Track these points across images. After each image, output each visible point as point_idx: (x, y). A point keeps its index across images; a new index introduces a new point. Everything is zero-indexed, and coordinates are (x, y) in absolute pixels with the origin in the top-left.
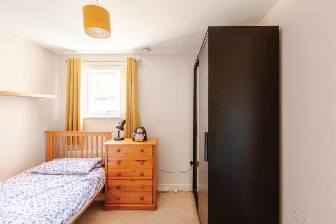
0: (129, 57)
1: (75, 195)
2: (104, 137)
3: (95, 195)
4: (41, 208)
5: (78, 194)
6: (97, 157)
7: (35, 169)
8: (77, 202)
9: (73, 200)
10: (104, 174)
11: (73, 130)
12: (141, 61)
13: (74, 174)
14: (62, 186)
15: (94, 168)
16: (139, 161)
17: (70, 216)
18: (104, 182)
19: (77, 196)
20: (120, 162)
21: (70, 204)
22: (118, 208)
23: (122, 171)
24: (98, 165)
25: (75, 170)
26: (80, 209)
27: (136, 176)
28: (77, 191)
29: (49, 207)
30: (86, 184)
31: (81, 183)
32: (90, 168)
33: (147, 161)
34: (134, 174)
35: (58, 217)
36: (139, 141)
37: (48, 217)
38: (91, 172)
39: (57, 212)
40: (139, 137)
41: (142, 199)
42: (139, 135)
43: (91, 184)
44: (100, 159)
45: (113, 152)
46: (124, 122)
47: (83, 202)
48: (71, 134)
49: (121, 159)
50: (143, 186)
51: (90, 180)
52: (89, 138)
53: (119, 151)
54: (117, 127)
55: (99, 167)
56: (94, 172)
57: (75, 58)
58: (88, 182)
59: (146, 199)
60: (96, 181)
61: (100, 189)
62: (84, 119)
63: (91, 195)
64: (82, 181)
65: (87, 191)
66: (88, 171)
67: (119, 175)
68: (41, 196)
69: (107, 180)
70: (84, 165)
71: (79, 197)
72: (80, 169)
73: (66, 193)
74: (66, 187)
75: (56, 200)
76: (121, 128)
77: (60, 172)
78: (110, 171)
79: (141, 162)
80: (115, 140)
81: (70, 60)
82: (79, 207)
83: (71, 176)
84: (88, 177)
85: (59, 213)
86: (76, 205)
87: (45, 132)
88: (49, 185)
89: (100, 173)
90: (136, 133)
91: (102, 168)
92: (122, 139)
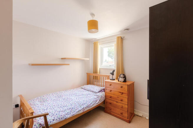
0: (118, 36)
1: (90, 100)
2: (106, 78)
3: (99, 103)
4: (78, 100)
5: (92, 100)
6: (104, 86)
7: (82, 87)
8: (91, 103)
9: (89, 101)
10: (104, 95)
11: (95, 73)
12: (124, 37)
13: (93, 92)
14: (87, 95)
15: (101, 91)
16: (120, 92)
17: (87, 107)
18: (104, 99)
19: (91, 100)
20: (111, 91)
21: (88, 103)
22: (110, 114)
23: (112, 95)
24: (103, 90)
25: (93, 90)
26: (92, 106)
27: (119, 100)
28: (91, 98)
29: (81, 101)
30: (95, 97)
31: (94, 96)
32: (98, 91)
33: (125, 93)
34: (118, 99)
35: (83, 106)
36: (121, 82)
37: (80, 104)
38: (99, 93)
39: (82, 103)
40: (122, 79)
41: (122, 114)
42: (121, 79)
43: (98, 98)
44: (104, 88)
45: (108, 85)
46: (114, 71)
47: (93, 104)
48: (95, 75)
49: (111, 89)
50: (122, 107)
51: (97, 96)
52: (101, 77)
53: (111, 85)
54: (111, 73)
55: (103, 91)
56: (100, 93)
57: (96, 42)
58: (96, 96)
59: (124, 114)
60: (100, 97)
61: (102, 101)
62: (100, 69)
63: (97, 102)
64: (94, 95)
65: (96, 100)
66: (97, 92)
67: (111, 97)
68: (80, 96)
69: (106, 98)
70: (97, 88)
71: (92, 101)
72: (95, 90)
73: (87, 98)
74: (88, 96)
75: (83, 99)
76: (113, 74)
77: (88, 90)
78: (107, 94)
79: (121, 93)
80: (111, 80)
81: (94, 43)
82: (91, 105)
83: (91, 92)
84: (97, 94)
85: (83, 104)
86: (90, 103)
87: (87, 73)
88: (84, 93)
89: (102, 94)
90: (120, 77)
91: (104, 92)
92: (114, 80)
